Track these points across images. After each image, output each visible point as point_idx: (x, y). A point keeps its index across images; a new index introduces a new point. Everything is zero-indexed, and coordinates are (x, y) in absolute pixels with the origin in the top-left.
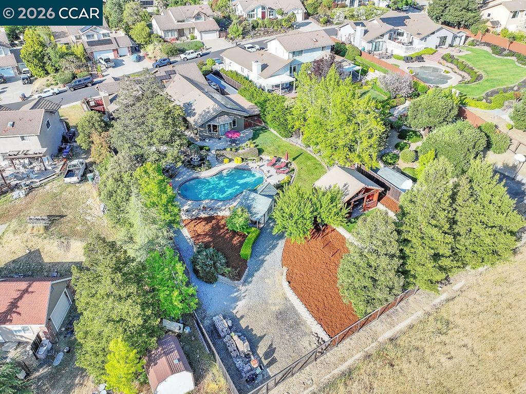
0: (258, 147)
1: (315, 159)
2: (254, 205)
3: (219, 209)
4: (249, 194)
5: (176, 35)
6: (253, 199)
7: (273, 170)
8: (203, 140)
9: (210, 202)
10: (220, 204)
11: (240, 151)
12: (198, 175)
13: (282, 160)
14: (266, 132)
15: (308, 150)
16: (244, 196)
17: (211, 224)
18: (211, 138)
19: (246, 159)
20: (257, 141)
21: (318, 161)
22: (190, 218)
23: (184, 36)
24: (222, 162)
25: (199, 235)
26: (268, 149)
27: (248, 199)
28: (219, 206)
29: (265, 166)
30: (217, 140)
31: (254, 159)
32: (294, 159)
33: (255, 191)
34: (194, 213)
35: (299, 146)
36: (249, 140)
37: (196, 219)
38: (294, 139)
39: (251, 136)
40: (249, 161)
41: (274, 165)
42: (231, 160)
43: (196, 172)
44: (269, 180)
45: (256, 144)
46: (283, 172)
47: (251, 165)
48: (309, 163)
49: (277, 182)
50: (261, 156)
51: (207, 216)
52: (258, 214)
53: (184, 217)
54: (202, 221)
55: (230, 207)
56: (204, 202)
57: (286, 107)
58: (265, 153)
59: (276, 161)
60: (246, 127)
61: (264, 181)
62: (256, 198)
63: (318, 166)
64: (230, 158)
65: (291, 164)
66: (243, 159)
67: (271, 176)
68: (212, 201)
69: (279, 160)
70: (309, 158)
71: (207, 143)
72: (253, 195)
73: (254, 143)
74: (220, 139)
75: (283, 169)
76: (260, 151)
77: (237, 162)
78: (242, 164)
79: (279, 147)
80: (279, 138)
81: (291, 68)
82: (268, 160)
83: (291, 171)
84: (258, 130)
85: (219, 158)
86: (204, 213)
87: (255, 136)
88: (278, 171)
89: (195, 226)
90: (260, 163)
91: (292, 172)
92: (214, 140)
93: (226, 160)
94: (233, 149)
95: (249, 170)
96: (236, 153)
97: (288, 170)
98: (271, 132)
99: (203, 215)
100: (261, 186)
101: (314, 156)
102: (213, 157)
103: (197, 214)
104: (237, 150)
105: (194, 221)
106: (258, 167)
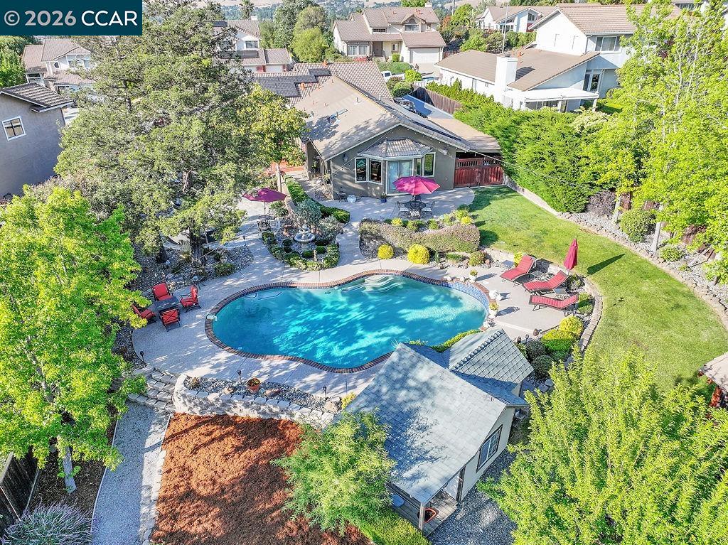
0: (482, 228)
1: (666, 276)
2: (422, 414)
3: (302, 398)
4: (413, 366)
5: (368, 51)
6: (425, 390)
7: (519, 295)
8: (341, 197)
9: (286, 366)
10: (315, 377)
11: (429, 232)
12: (294, 280)
13: (553, 269)
14: (510, 197)
15: (640, 251)
16: (393, 367)
17: (252, 453)
18: (362, 195)
19: (442, 254)
20: (483, 214)
21: (681, 285)
22: (197, 410)
23: (381, 56)
24: (374, 253)
25: (190, 495)
26: (513, 234)
27: (402, 383)
28: (308, 387)
29: (497, 279)
30: (376, 202)
31: (464, 258)
32: (592, 270)
33: (440, 354)
34: (212, 397)
35: (610, 237)
36: (461, 208)
37: (213, 420)
38: (591, 218)
39: (469, 202)
40: (449, 262)
41: (523, 279)
42: (397, 253)
43: (292, 272)
44: (501, 323)
45: (479, 220)
46: (554, 304)
47: (453, 271)
48: (646, 287)
49: (531, 332)
50: (487, 250)
51: (254, 415)
52: (433, 459)
53: (180, 407)
54: (228, 434)
55: (344, 396)
56: (265, 363)
57: (577, 130)
58: (501, 243)
59: (533, 270)
60: (459, 182)
61: (486, 324)
62: (436, 383)
63: (682, 301)
64: (397, 245)
65: (582, 284)
66: (432, 253)
67: (510, 310)
68: (293, 366)
69: (541, 266)
70: (644, 272)
71: (350, 204)
72: (426, 371)
73: (474, 217)
74: (384, 199)
75: (553, 296)
76: (487, 239)
77: (415, 261)
78: (426, 266)
79: (545, 232)
80: (547, 213)
81: (587, 77)
82: (507, 263)
83: (582, 304)
84: (488, 192)
85: (367, 244)
86: (247, 406)
87: (478, 204)
88: (538, 298)
89: (195, 450)
90: (482, 270)
91: (587, 308)
92: (369, 201)
93: (384, 250)
94: (410, 224)
95: (444, 284)
96: (416, 235)
97: (570, 300)
98: (524, 199)
99: (242, 411)
100: (470, 337)
101: (665, 267)
102: (353, 238)
103: (224, 405)
104: (420, 227)
105: (203, 429)
106: (472, 278)
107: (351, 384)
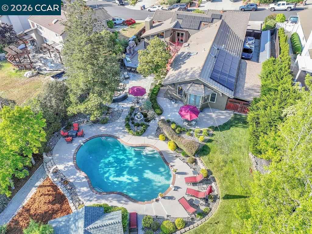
10: (85, 189)
12: (121, 136)
18: (180, 100)
19: (181, 149)
20: (218, 135)
26: (217, 155)
28: (80, 192)
31: (188, 157)
32: (227, 197)
34: (55, 180)
37: (54, 187)
39: (222, 123)
40: (182, 155)
42: (167, 139)
43: (124, 132)
45: (212, 138)
50: (197, 158)
54: (52, 195)
56: (78, 174)
58: (206, 157)
60: (228, 108)
68: (84, 180)
73: (212, 135)
76: (203, 152)
77: (169, 147)
78: (172, 152)
84: (238, 119)
87: (224, 127)
93: (161, 137)
105: (49, 188)
107: (91, 199)
